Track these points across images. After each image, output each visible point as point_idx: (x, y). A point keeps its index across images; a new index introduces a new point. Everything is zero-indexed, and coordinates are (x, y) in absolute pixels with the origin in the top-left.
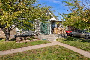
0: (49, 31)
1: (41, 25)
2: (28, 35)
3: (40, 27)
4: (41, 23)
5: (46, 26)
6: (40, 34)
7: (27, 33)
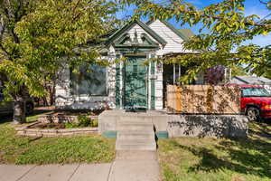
0: (153, 97)
1: (118, 74)
2: (87, 107)
3: (114, 84)
4: (117, 69)
5: (140, 79)
6: (114, 107)
7: (83, 101)
